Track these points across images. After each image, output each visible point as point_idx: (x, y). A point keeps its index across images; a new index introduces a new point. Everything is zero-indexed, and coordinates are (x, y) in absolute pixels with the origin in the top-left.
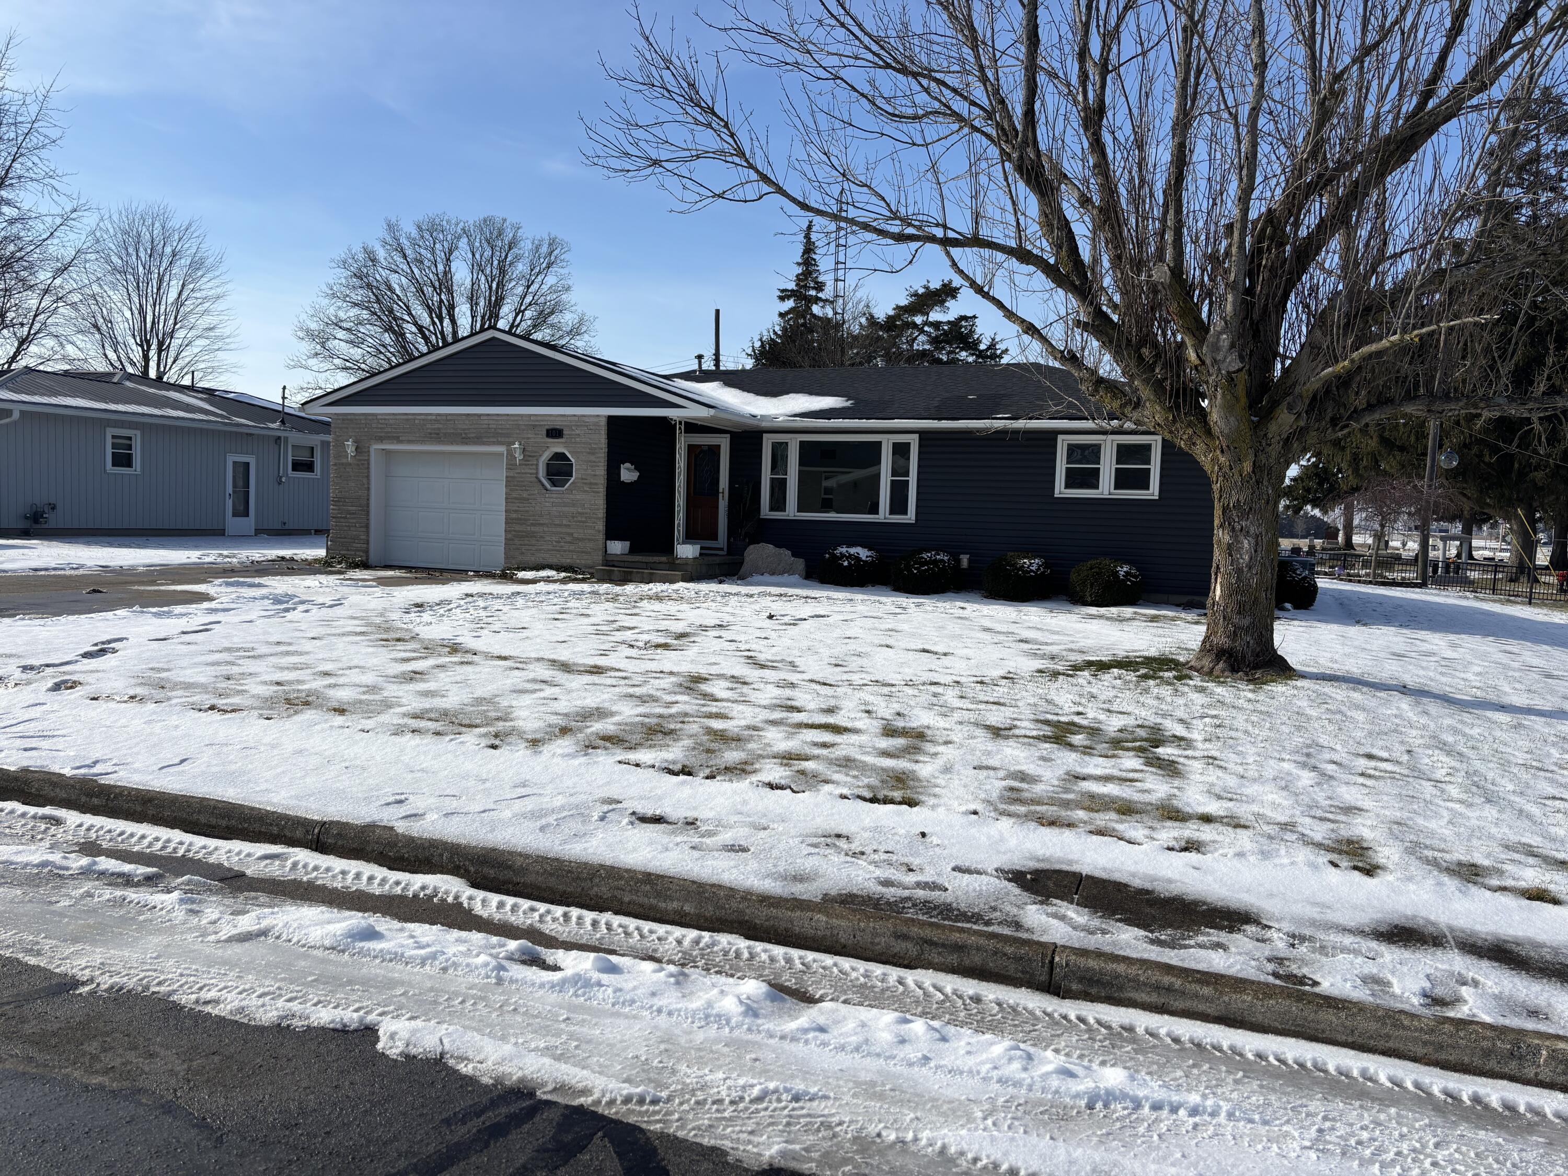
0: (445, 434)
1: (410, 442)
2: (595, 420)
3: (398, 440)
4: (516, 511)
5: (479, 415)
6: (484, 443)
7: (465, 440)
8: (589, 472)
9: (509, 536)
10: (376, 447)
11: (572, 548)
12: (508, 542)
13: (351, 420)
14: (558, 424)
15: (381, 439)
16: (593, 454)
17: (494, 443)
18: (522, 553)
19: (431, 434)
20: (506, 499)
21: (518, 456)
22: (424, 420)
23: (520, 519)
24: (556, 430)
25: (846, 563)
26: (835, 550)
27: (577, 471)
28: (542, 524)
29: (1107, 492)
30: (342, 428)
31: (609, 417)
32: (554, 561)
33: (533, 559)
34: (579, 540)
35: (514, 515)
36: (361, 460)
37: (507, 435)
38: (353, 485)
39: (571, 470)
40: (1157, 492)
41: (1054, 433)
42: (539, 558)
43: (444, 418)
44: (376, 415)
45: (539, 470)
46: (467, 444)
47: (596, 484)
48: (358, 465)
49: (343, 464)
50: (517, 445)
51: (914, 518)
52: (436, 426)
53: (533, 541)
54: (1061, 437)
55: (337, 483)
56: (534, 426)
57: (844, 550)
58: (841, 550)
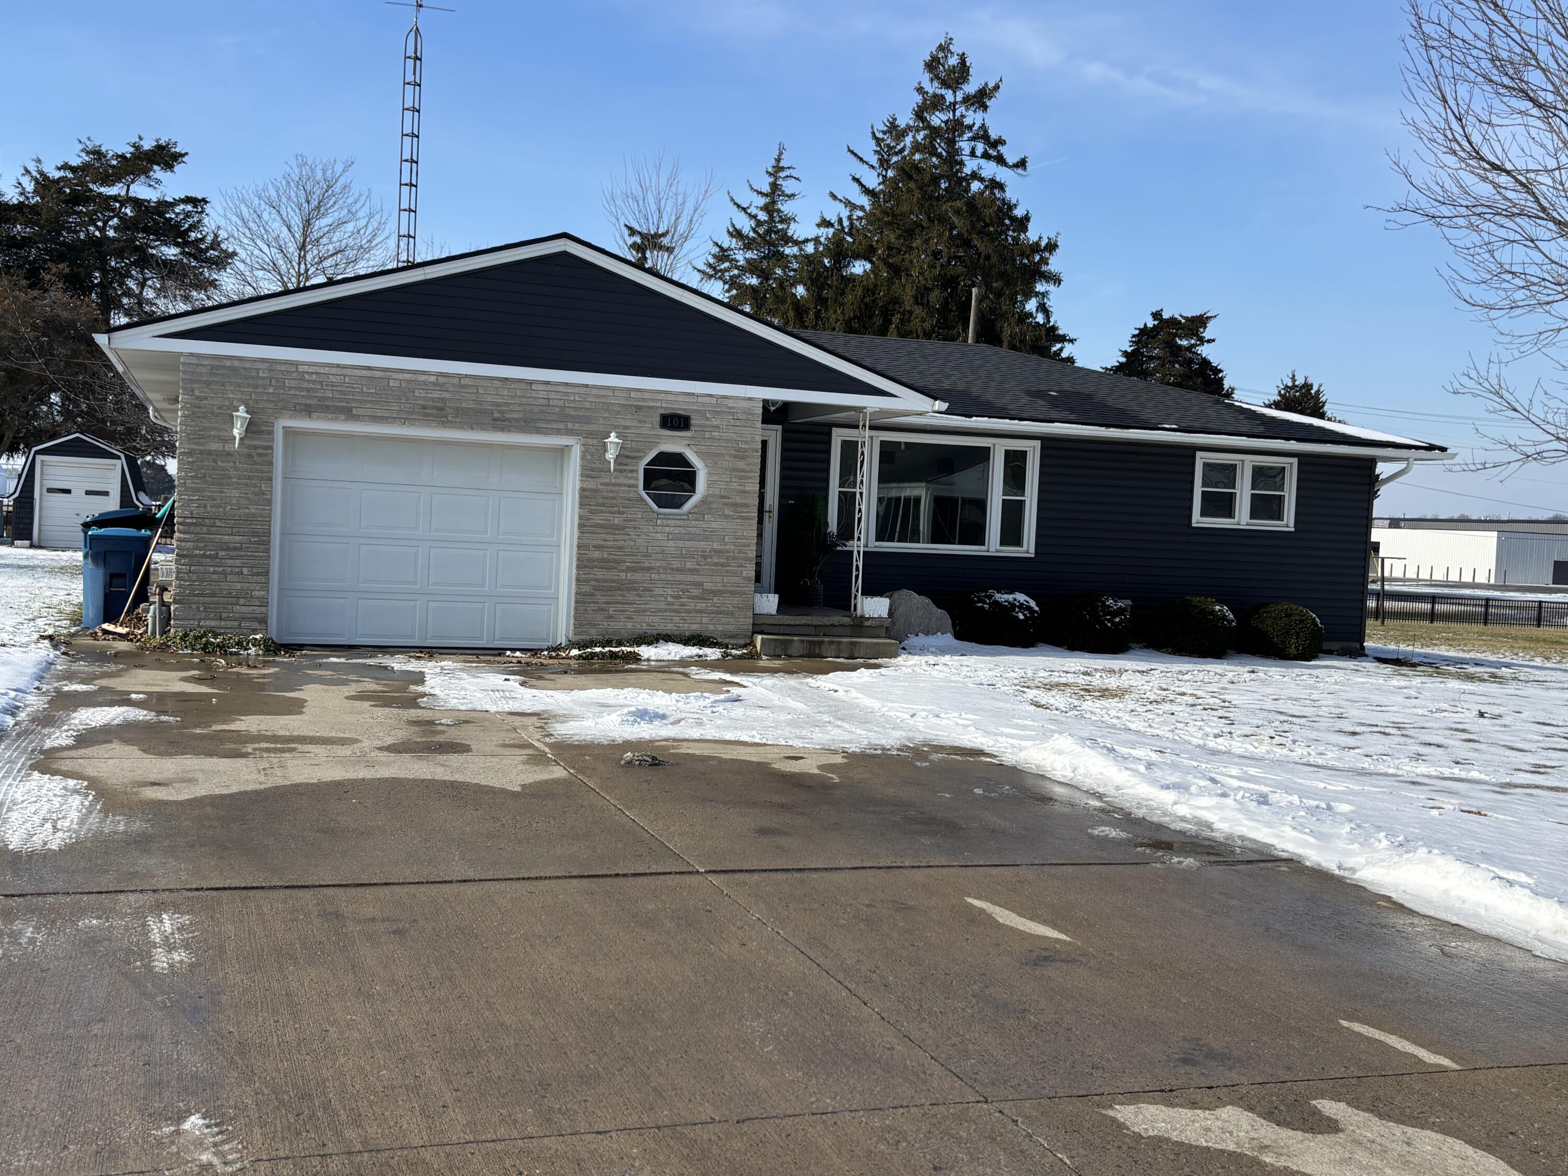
0: (458, 411)
1: (375, 419)
2: (749, 404)
3: (349, 414)
4: (599, 547)
5: (531, 383)
6: (538, 431)
7: (500, 423)
8: (735, 485)
9: (586, 588)
10: (284, 423)
11: (701, 605)
12: (582, 598)
13: (233, 369)
14: (681, 408)
15: (308, 411)
16: (743, 458)
17: (558, 432)
18: (610, 617)
19: (424, 407)
20: (581, 526)
21: (611, 456)
22: (409, 381)
23: (608, 561)
24: (679, 417)
25: (1021, 617)
26: (990, 597)
27: (710, 483)
28: (649, 569)
29: (1243, 522)
30: (210, 383)
31: (766, 402)
32: (669, 628)
33: (630, 625)
34: (715, 593)
35: (596, 554)
36: (256, 447)
37: (587, 420)
38: (235, 493)
39: (688, 479)
40: (1292, 524)
41: (1192, 450)
42: (642, 624)
43: (456, 381)
44: (296, 364)
45: (637, 479)
46: (502, 430)
47: (746, 505)
48: (249, 456)
49: (210, 453)
50: (613, 438)
51: (1032, 549)
52: (436, 395)
53: (630, 596)
54: (1199, 454)
55: (195, 490)
56: (638, 408)
57: (1010, 597)
58: (1003, 598)
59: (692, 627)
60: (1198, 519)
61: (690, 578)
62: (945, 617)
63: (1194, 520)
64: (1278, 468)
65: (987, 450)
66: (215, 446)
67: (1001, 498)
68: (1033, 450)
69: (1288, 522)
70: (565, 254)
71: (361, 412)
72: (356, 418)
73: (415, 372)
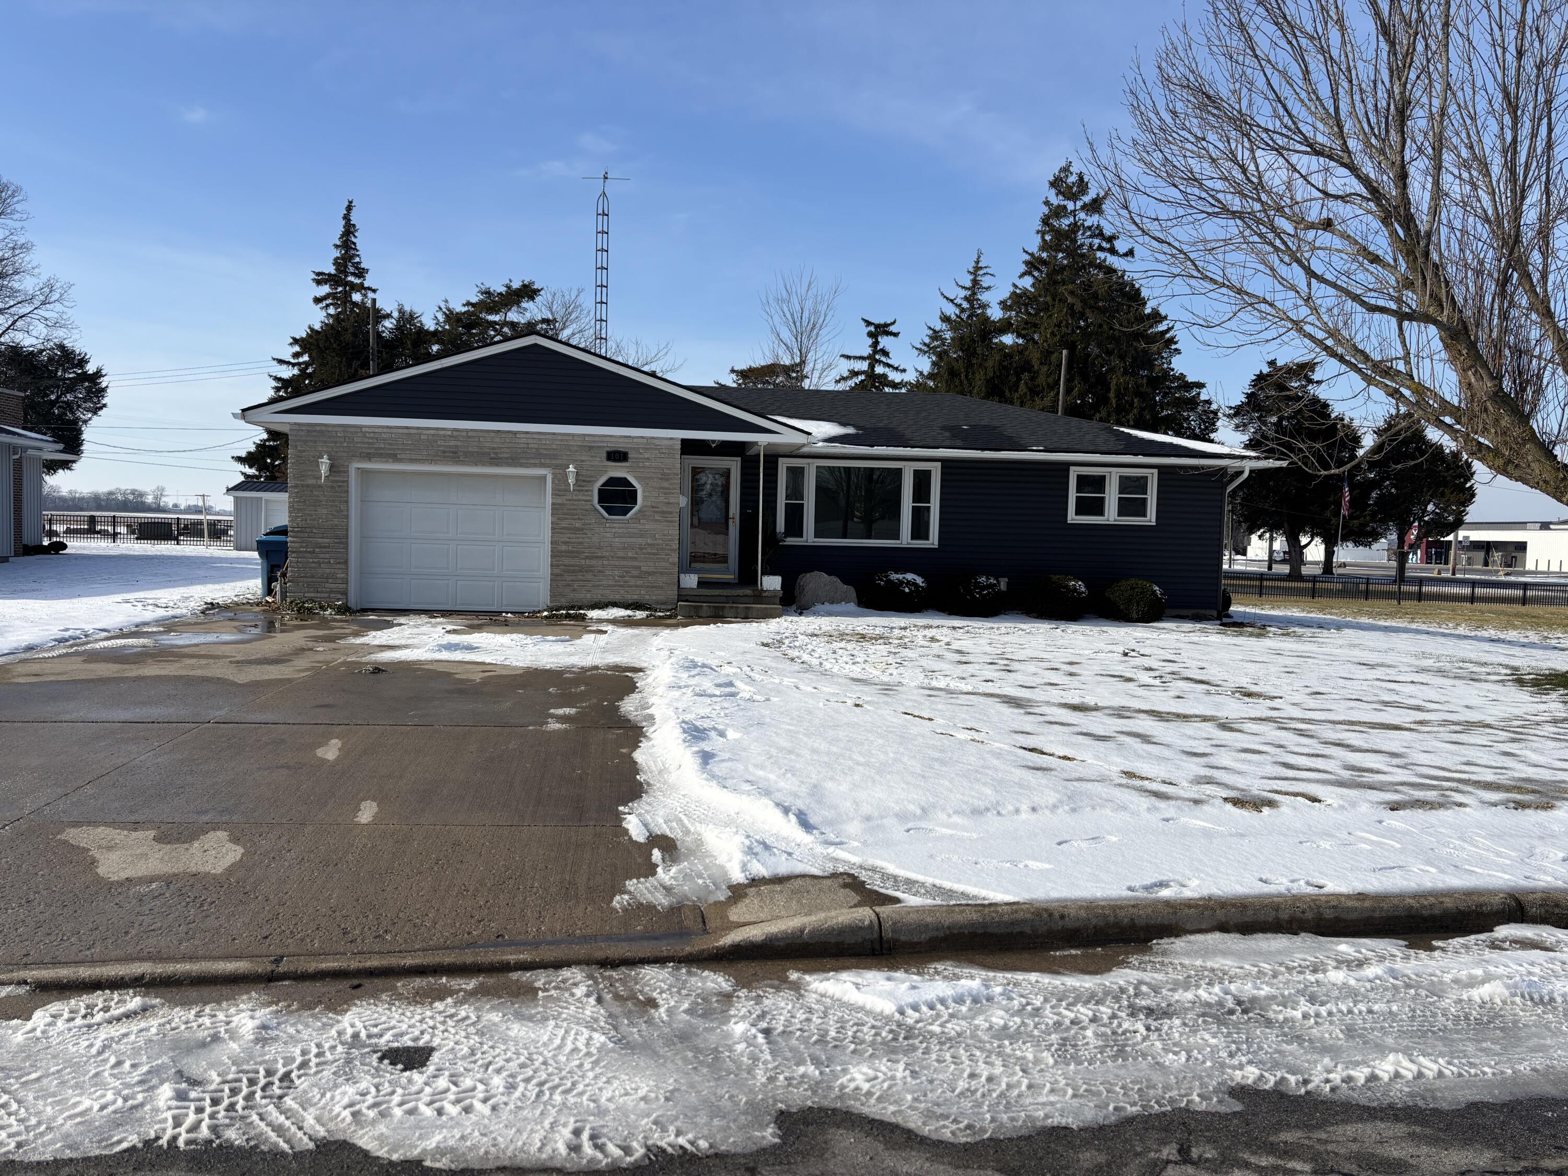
0: (465, 453)
1: (412, 461)
2: (671, 442)
3: (395, 458)
4: (565, 543)
5: (515, 433)
6: (522, 465)
7: (496, 461)
8: (662, 499)
9: (557, 571)
10: (355, 465)
11: (639, 582)
12: (555, 578)
13: (321, 432)
14: (621, 447)
15: (369, 457)
16: (667, 480)
17: (535, 465)
18: (574, 590)
19: (444, 452)
20: (553, 528)
21: (571, 480)
22: (433, 435)
23: (572, 552)
24: (619, 452)
25: (907, 590)
26: (886, 576)
27: (644, 497)
28: (601, 557)
29: (1112, 519)
30: (306, 441)
31: (683, 441)
32: (617, 598)
33: (589, 596)
34: (649, 574)
35: (564, 548)
36: (337, 481)
37: (555, 457)
38: (324, 511)
39: (631, 496)
40: (1154, 519)
41: (1067, 465)
42: (597, 595)
43: (464, 434)
44: (360, 427)
45: (592, 496)
46: (497, 465)
47: (671, 513)
48: (332, 487)
49: (308, 486)
50: (571, 468)
51: (936, 542)
52: (452, 443)
53: (589, 576)
54: (1072, 469)
55: (299, 510)
56: (591, 448)
57: (900, 576)
58: (894, 577)
59: (632, 597)
60: (1072, 517)
61: (630, 563)
62: (851, 591)
63: (1069, 518)
64: (1142, 477)
65: (899, 472)
66: (311, 482)
67: (911, 505)
68: (936, 470)
69: (1151, 517)
70: (536, 345)
71: (403, 456)
72: (400, 461)
73: (437, 429)
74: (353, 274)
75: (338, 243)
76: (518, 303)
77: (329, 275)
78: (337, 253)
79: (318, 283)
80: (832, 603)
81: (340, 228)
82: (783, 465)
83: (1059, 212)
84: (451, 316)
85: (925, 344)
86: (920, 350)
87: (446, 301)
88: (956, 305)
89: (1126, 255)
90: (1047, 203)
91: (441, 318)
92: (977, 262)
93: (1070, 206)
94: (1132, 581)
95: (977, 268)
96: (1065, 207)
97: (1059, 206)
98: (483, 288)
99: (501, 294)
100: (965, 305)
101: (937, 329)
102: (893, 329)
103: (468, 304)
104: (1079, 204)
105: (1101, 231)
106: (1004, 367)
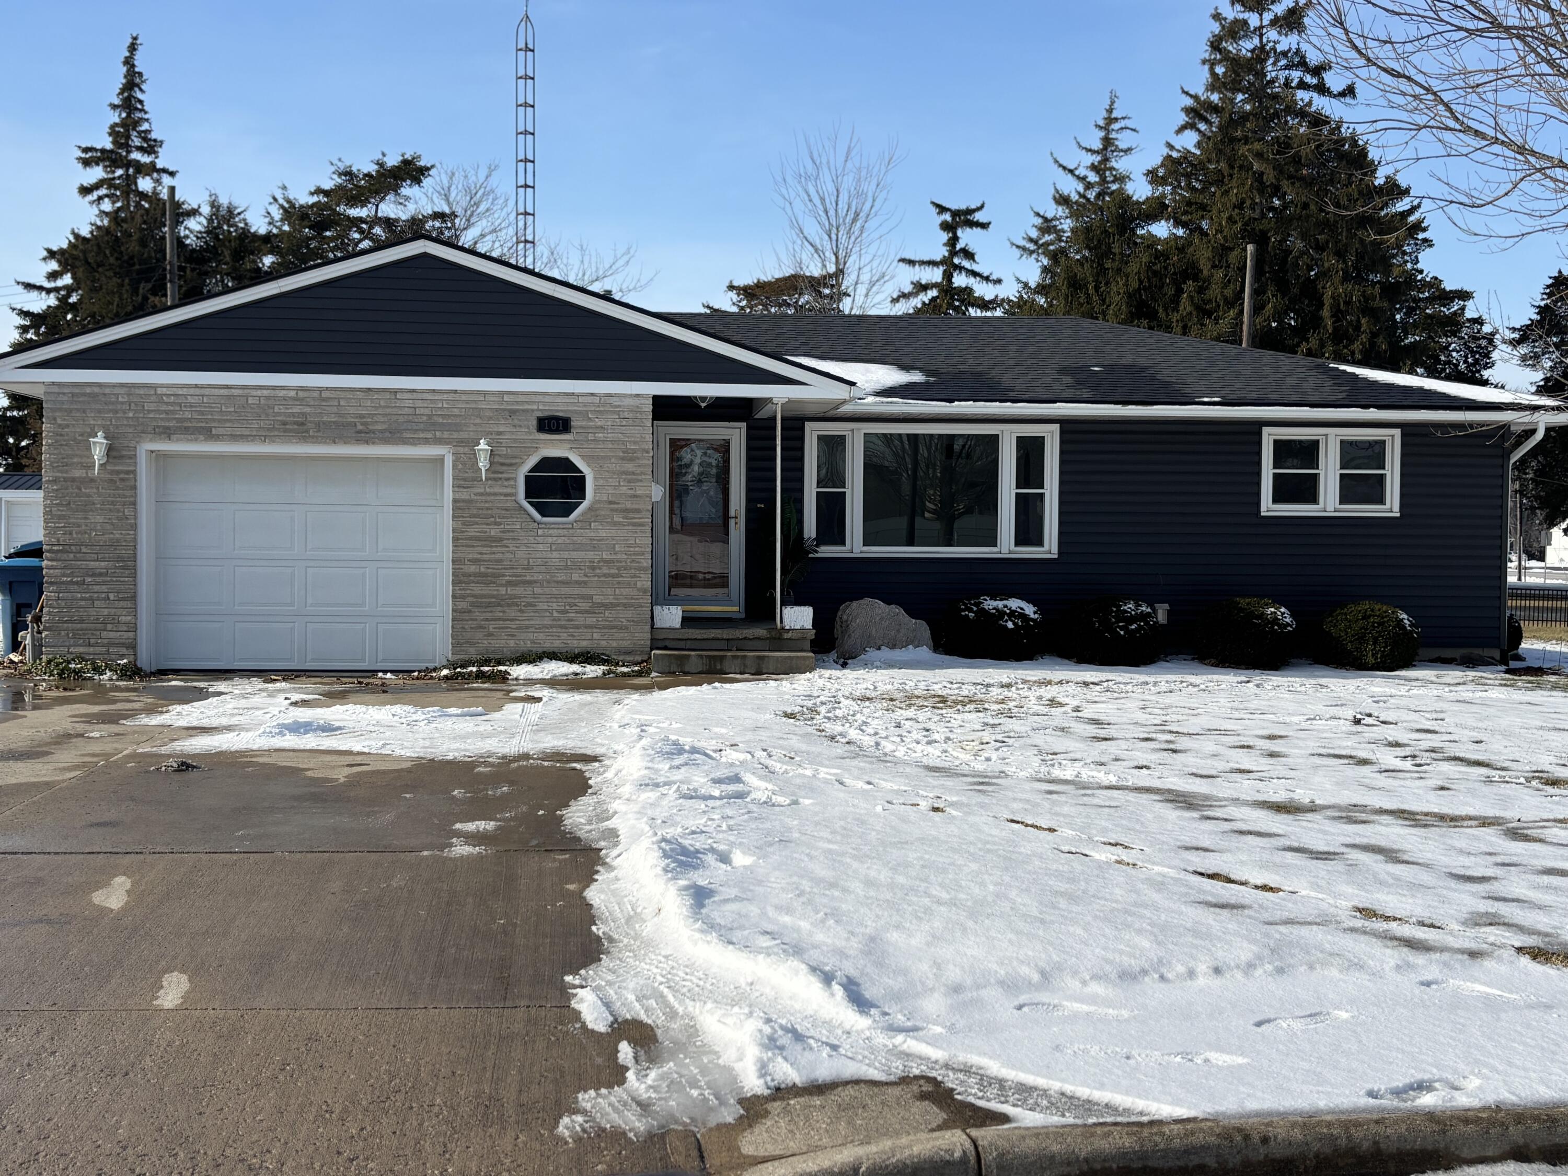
0: (319, 426)
1: (234, 438)
2: (637, 402)
3: (209, 434)
4: (475, 561)
5: (395, 392)
6: (406, 442)
7: (365, 435)
8: (624, 490)
9: (462, 605)
10: (147, 446)
11: (591, 620)
12: (459, 616)
13: (93, 396)
14: (560, 409)
15: (167, 433)
16: (632, 460)
17: (426, 441)
18: (490, 635)
19: (284, 423)
20: (455, 539)
21: (483, 464)
22: (268, 398)
23: (485, 575)
24: (557, 419)
25: (1010, 625)
26: (978, 604)
27: (597, 489)
28: (530, 583)
29: (1330, 508)
30: (71, 411)
31: (655, 398)
32: (555, 645)
33: (512, 643)
34: (606, 606)
35: (473, 569)
36: (118, 472)
37: (457, 428)
38: (100, 519)
39: (576, 486)
40: (1396, 507)
41: (1258, 425)
42: (526, 642)
43: (316, 394)
44: (154, 387)
45: (515, 487)
46: (367, 443)
47: (638, 511)
48: (112, 481)
49: (73, 480)
50: (483, 445)
51: (1055, 549)
52: (296, 410)
53: (512, 613)
54: (1266, 430)
55: (60, 517)
56: (513, 412)
57: (1000, 604)
58: (990, 604)
59: (580, 644)
60: (1268, 506)
61: (577, 591)
62: (922, 628)
63: (1263, 508)
64: (1376, 442)
65: (993, 440)
66: (78, 473)
67: (1014, 491)
68: (1052, 436)
69: (1392, 505)
70: (425, 255)
71: (221, 431)
72: (217, 438)
73: (274, 388)
74: (140, 149)
75: (117, 101)
76: (396, 189)
77: (103, 151)
78: (115, 117)
79: (86, 163)
80: (893, 647)
81: (119, 80)
82: (812, 432)
83: (1236, 30)
84: (292, 212)
85: (1031, 240)
86: (1024, 249)
87: (284, 188)
88: (1078, 177)
89: (1342, 94)
90: (1217, 17)
91: (277, 214)
92: (1110, 111)
93: (1254, 20)
94: (1365, 605)
95: (1110, 120)
96: (1245, 22)
97: (1236, 21)
98: (342, 167)
99: (368, 175)
100: (1093, 177)
101: (1049, 215)
102: (979, 217)
103: (319, 191)
104: (1268, 17)
105: (1303, 57)
106: (1155, 273)
